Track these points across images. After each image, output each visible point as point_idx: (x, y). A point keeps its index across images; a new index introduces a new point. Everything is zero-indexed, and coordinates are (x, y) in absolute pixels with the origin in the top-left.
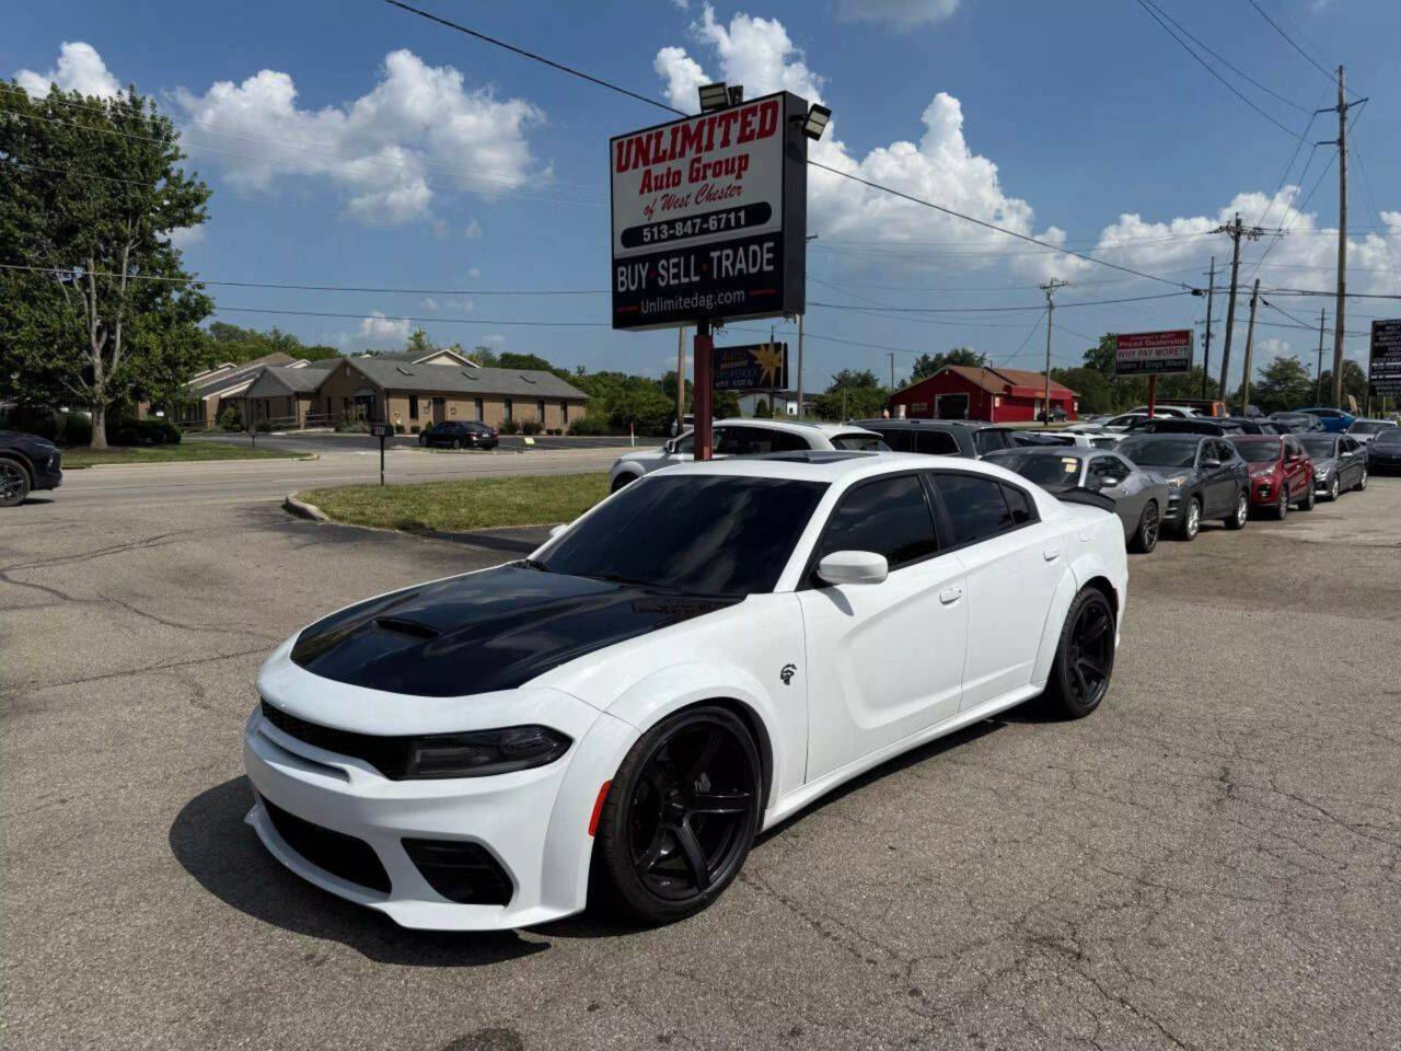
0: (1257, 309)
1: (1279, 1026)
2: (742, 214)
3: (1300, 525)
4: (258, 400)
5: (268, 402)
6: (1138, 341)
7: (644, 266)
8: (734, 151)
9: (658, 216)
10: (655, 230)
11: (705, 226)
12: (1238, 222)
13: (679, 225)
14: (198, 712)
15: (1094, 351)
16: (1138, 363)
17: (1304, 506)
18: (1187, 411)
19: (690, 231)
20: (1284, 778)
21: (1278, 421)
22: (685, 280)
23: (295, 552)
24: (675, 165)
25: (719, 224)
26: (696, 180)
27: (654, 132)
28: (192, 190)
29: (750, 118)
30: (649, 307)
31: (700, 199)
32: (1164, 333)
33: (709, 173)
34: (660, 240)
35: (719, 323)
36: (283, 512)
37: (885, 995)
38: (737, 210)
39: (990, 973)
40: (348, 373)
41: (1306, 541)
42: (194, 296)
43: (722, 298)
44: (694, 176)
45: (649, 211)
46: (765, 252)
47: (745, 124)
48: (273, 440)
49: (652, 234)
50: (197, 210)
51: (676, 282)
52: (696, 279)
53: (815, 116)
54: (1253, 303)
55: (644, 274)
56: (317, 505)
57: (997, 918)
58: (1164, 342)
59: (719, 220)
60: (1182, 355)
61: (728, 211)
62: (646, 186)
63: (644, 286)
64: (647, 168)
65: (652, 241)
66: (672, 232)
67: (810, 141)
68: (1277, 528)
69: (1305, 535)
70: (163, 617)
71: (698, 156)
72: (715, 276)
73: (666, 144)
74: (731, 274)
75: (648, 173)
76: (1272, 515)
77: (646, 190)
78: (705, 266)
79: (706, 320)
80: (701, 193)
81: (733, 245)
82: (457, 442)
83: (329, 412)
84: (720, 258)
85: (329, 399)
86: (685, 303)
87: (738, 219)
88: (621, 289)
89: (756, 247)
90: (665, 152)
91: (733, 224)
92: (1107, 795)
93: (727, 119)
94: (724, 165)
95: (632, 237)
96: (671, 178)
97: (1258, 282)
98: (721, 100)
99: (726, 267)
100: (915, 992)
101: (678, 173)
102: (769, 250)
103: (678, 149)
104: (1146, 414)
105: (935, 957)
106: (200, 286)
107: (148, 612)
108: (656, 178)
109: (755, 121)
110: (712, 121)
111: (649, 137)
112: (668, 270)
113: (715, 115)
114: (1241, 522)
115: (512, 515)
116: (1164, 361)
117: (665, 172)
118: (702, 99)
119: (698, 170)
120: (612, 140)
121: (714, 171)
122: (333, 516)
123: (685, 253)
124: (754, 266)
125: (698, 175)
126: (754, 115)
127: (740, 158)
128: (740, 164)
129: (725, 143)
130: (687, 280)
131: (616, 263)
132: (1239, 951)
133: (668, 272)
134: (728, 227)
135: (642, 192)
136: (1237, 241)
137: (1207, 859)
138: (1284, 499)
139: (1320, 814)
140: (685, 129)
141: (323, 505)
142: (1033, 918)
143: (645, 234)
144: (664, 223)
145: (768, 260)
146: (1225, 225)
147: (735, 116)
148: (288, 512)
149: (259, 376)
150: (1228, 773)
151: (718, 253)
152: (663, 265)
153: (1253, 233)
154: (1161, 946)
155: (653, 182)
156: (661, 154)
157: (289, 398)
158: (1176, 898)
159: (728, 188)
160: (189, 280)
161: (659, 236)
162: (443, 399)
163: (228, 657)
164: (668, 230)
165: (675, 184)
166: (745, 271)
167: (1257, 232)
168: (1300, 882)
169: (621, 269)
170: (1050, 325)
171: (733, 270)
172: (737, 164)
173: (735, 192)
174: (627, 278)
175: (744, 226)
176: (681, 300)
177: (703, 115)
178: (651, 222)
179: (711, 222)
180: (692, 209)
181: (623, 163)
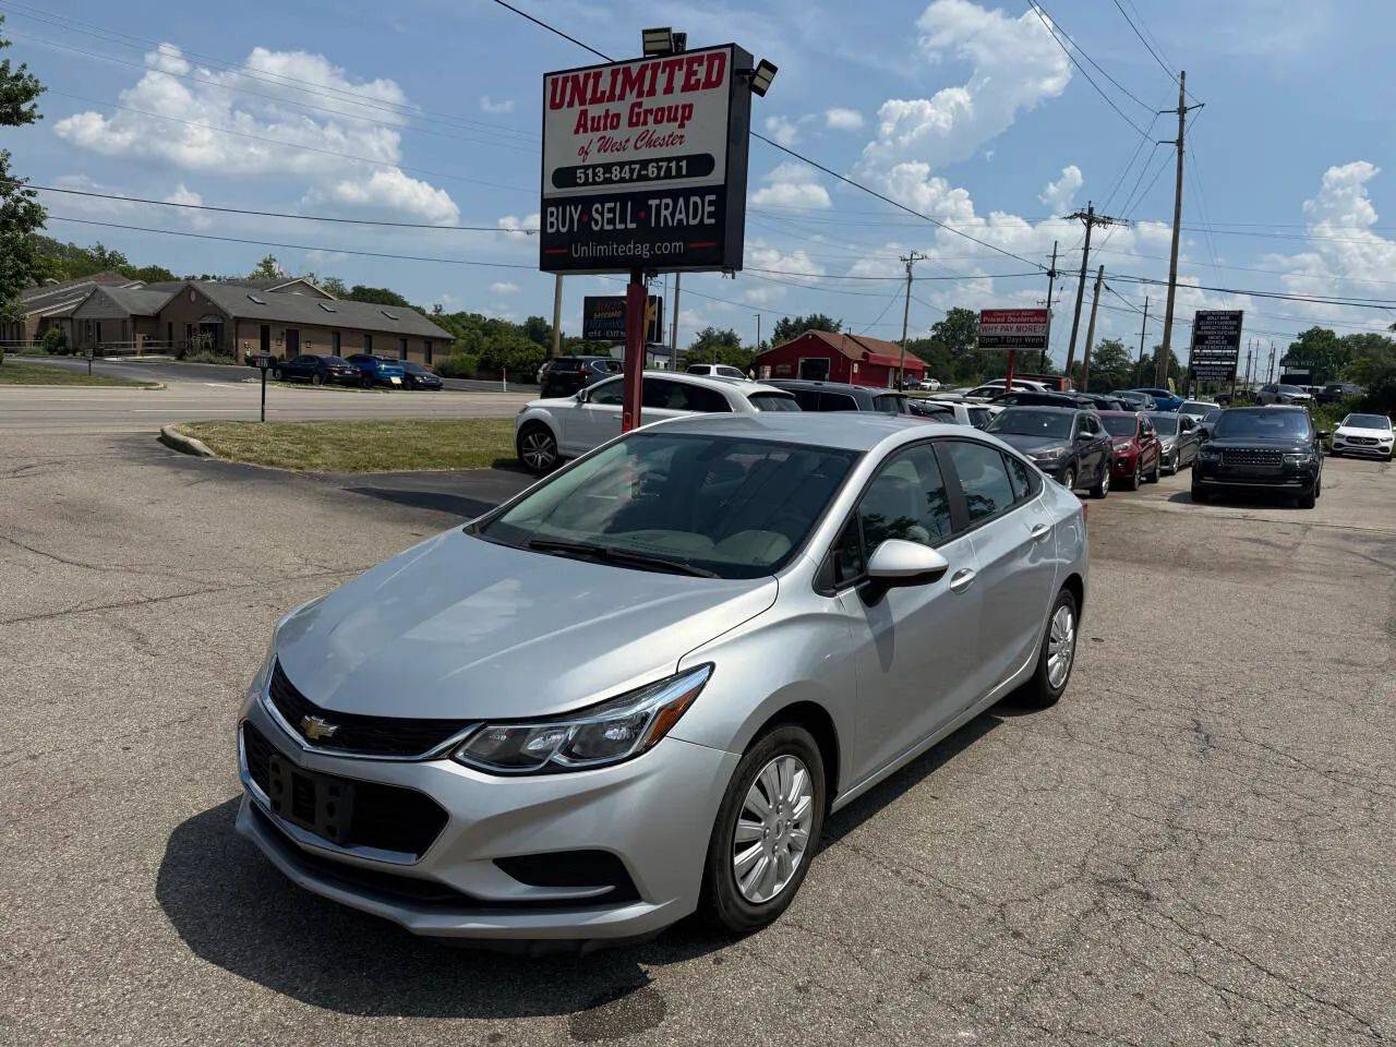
0: (1101, 292)
1: (1346, 954)
2: (684, 164)
3: (1153, 496)
4: (87, 321)
5: (99, 324)
6: (1000, 317)
7: (576, 209)
8: (679, 98)
9: (596, 158)
10: (590, 172)
11: (643, 172)
12: (1091, 210)
13: (616, 170)
14: (148, 659)
15: (942, 323)
16: (999, 337)
19: (627, 176)
21: (1123, 400)
22: (620, 226)
23: (188, 489)
24: (614, 107)
25: (659, 172)
26: (637, 124)
27: (592, 71)
28: (20, 83)
29: (695, 67)
30: (581, 251)
31: (638, 146)
32: (1025, 311)
33: (651, 119)
34: (595, 183)
35: (653, 273)
36: (160, 445)
37: (991, 939)
38: (678, 159)
39: (1076, 913)
40: (193, 298)
41: (1166, 512)
42: (24, 204)
43: (660, 248)
44: (634, 120)
45: (584, 152)
46: (706, 204)
47: (690, 73)
48: (105, 366)
49: (586, 175)
50: (25, 107)
51: (611, 227)
52: (634, 226)
53: (763, 71)
54: (1097, 288)
55: (576, 217)
56: (200, 439)
57: (1060, 863)
58: (1025, 320)
59: (659, 168)
60: (1041, 333)
61: (669, 160)
62: (581, 126)
63: (576, 229)
64: (583, 108)
65: (586, 183)
66: (607, 175)
67: (754, 96)
69: (1161, 506)
70: (61, 556)
71: (639, 100)
72: (653, 224)
73: (605, 85)
74: (670, 224)
75: (584, 113)
76: (1128, 486)
77: (582, 130)
78: (642, 214)
79: (641, 269)
80: (641, 138)
81: (674, 194)
82: (316, 377)
83: (170, 338)
84: (658, 207)
85: (170, 325)
87: (679, 168)
88: (550, 231)
89: (697, 199)
90: (603, 93)
91: (674, 173)
92: (1105, 745)
93: (671, 66)
94: (666, 112)
95: (564, 177)
96: (609, 121)
98: (665, 46)
99: (665, 217)
100: (1017, 935)
101: (618, 116)
102: (711, 203)
103: (618, 92)
104: (1005, 387)
105: (1020, 900)
106: (30, 193)
107: (41, 550)
108: (593, 119)
109: (701, 72)
111: (587, 77)
112: (602, 214)
113: (659, 61)
114: (1105, 492)
115: (411, 459)
116: (1023, 337)
117: (603, 114)
118: (645, 43)
119: (638, 115)
120: (545, 75)
121: (656, 115)
123: (622, 198)
124: (694, 218)
125: (638, 121)
126: (700, 64)
127: (684, 107)
128: (683, 113)
129: (669, 90)
130: (623, 226)
131: (546, 203)
132: (1281, 887)
133: (603, 218)
134: (668, 176)
135: (577, 132)
136: (1089, 228)
137: (1217, 803)
138: (1138, 472)
139: (1293, 762)
140: (627, 72)
141: (205, 440)
142: (1092, 861)
143: (578, 175)
144: (599, 166)
145: (709, 213)
146: (1079, 212)
147: (680, 63)
148: (168, 446)
149: (88, 295)
150: (1199, 725)
151: (657, 202)
152: (597, 210)
153: (1104, 222)
154: (1214, 884)
155: (589, 123)
156: (599, 95)
157: (124, 321)
158: (1207, 840)
159: (670, 136)
160: (19, 184)
161: (593, 178)
162: (297, 332)
163: (156, 600)
164: (604, 174)
165: (613, 127)
166: (685, 223)
167: (1107, 221)
168: (1305, 824)
169: (550, 209)
170: (908, 297)
171: (673, 220)
172: (680, 112)
173: (677, 141)
174: (557, 219)
175: (685, 176)
176: (615, 246)
177: (645, 59)
178: (585, 164)
179: (650, 170)
180: (630, 155)
181: (557, 101)
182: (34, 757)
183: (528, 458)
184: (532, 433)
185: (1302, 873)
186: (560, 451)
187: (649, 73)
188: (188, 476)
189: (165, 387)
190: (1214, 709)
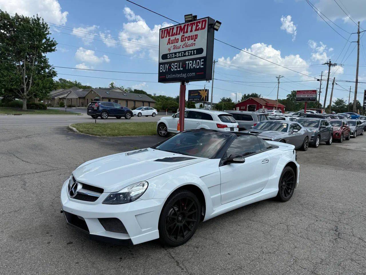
0: (334, 85)
2: (195, 51)
3: (346, 144)
4: (69, 99)
6: (303, 92)
7: (167, 66)
8: (194, 33)
9: (172, 51)
10: (171, 55)
11: (185, 54)
12: (330, 62)
13: (177, 54)
14: (22, 190)
15: (289, 95)
16: (302, 98)
17: (347, 139)
18: (315, 112)
19: (180, 55)
20: (355, 231)
22: (178, 69)
24: (177, 37)
25: (189, 54)
26: (183, 41)
27: (172, 27)
28: (52, 42)
29: (198, 24)
30: (168, 76)
31: (183, 47)
32: (310, 90)
33: (187, 39)
34: (172, 58)
35: (188, 82)
36: (66, 130)
38: (194, 50)
40: (93, 93)
41: (349, 149)
42: (52, 71)
43: (189, 75)
44: (182, 40)
45: (169, 50)
46: (201, 62)
47: (197, 26)
49: (170, 56)
50: (53, 48)
51: (176, 70)
52: (182, 69)
53: (217, 24)
54: (333, 84)
55: (167, 68)
56: (76, 128)
58: (309, 93)
59: (189, 53)
60: (314, 96)
61: (191, 50)
62: (169, 43)
63: (167, 71)
64: (170, 37)
65: (170, 58)
67: (215, 31)
68: (340, 145)
69: (348, 147)
70: (23, 159)
71: (184, 34)
72: (187, 68)
73: (175, 31)
75: (169, 39)
76: (339, 141)
77: (169, 44)
78: (184, 66)
79: (184, 82)
80: (184, 45)
81: (192, 60)
83: (87, 103)
85: (87, 99)
86: (178, 76)
87: (194, 52)
88: (161, 71)
89: (199, 61)
90: (174, 33)
91: (193, 54)
93: (192, 24)
94: (191, 37)
95: (164, 57)
96: (176, 41)
97: (335, 78)
98: (191, 19)
99: (190, 66)
101: (178, 39)
102: (202, 62)
103: (178, 33)
104: (304, 112)
106: (53, 68)
107: (20, 157)
108: (172, 40)
109: (200, 26)
110: (188, 25)
111: (170, 29)
112: (174, 66)
113: (189, 23)
114: (330, 143)
115: (130, 133)
116: (309, 98)
117: (174, 39)
118: (185, 18)
119: (183, 38)
120: (160, 29)
121: (188, 39)
122: (80, 131)
123: (179, 62)
124: (198, 66)
126: (200, 23)
127: (195, 35)
129: (191, 31)
131: (160, 64)
134: (191, 55)
135: (168, 44)
136: (330, 67)
138: (342, 137)
140: (181, 27)
143: (168, 56)
144: (173, 53)
145: (202, 64)
147: (194, 23)
148: (68, 130)
149: (69, 93)
150: (337, 228)
151: (188, 62)
152: (173, 65)
155: (171, 42)
156: (173, 34)
157: (77, 99)
159: (191, 44)
160: (51, 66)
161: (172, 57)
162: (117, 101)
163: (37, 173)
164: (174, 55)
166: (195, 68)
167: (335, 65)
169: (161, 66)
170: (278, 87)
171: (192, 67)
172: (194, 37)
173: (194, 45)
174: (163, 68)
175: (196, 55)
176: (177, 75)
177: (185, 23)
178: (170, 53)
179: (186, 53)
180: (181, 49)
181: (163, 36)
183: (160, 133)
184: (161, 126)
186: (168, 131)
187: (186, 27)
189: (83, 115)
190: (345, 222)
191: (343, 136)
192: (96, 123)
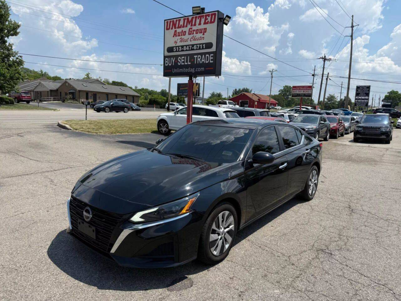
1: (387, 271)
2: (204, 45)
3: (342, 140)
4: (38, 92)
5: (41, 92)
6: (298, 88)
7: (173, 59)
8: (203, 26)
9: (178, 44)
10: (177, 48)
11: (193, 48)
12: (325, 56)
13: (185, 47)
14: (54, 187)
15: (281, 90)
16: (298, 94)
17: (342, 135)
18: (309, 108)
19: (188, 49)
20: (364, 208)
21: (334, 112)
22: (186, 64)
23: (65, 139)
24: (184, 29)
26: (191, 34)
27: (178, 19)
29: (207, 17)
30: (175, 71)
31: (191, 40)
32: (305, 86)
33: (195, 32)
34: (179, 51)
35: (195, 77)
36: (58, 127)
37: (286, 265)
38: (203, 44)
39: (310, 259)
40: (67, 84)
41: (346, 145)
42: (19, 59)
43: (197, 70)
44: (190, 33)
45: (176, 42)
46: (211, 57)
47: (206, 19)
48: (44, 104)
49: (176, 49)
51: (183, 64)
52: (190, 63)
53: (227, 18)
54: (327, 79)
55: (173, 61)
56: (69, 125)
57: (307, 245)
58: (305, 89)
59: (197, 47)
60: (310, 93)
61: (200, 44)
62: (175, 35)
63: (173, 64)
64: (176, 29)
65: (176, 51)
66: (182, 49)
67: (224, 26)
70: (31, 158)
71: (191, 27)
72: (195, 63)
73: (181, 23)
74: (200, 63)
75: (176, 31)
77: (175, 36)
78: (192, 60)
79: (191, 76)
80: (192, 38)
81: (201, 54)
83: (61, 96)
84: (197, 58)
85: (61, 92)
87: (203, 47)
88: (166, 65)
89: (208, 55)
90: (181, 25)
91: (201, 48)
92: (322, 212)
93: (200, 17)
94: (199, 31)
95: (170, 50)
96: (183, 33)
97: (328, 73)
98: (199, 11)
99: (199, 60)
100: (293, 264)
101: (185, 32)
103: (185, 25)
104: (299, 108)
105: (295, 255)
106: (20, 56)
107: (25, 156)
108: (178, 33)
109: (209, 19)
111: (176, 21)
112: (181, 60)
113: (197, 16)
114: (328, 139)
116: (305, 94)
117: (181, 31)
118: (193, 10)
119: (191, 31)
120: (165, 20)
122: (74, 129)
123: (186, 55)
124: (207, 61)
126: (209, 16)
127: (204, 29)
128: (204, 30)
129: (200, 24)
130: (187, 63)
131: (165, 57)
132: (370, 252)
134: (200, 49)
135: (174, 37)
136: (324, 62)
137: (353, 229)
139: (377, 217)
140: (188, 19)
141: (70, 125)
142: (316, 245)
143: (174, 49)
144: (180, 46)
145: (211, 59)
146: (321, 57)
147: (203, 16)
148: (60, 127)
149: (38, 84)
150: (350, 206)
151: (197, 56)
152: (179, 59)
153: (329, 60)
154: (350, 251)
156: (180, 26)
157: (48, 92)
158: (350, 239)
159: (200, 37)
160: (17, 54)
161: (178, 50)
162: (96, 94)
163: (56, 170)
164: (181, 48)
165: (184, 35)
166: (204, 62)
168: (378, 235)
169: (166, 59)
170: (272, 82)
171: (201, 61)
172: (203, 30)
173: (202, 39)
174: (168, 62)
175: (204, 49)
176: (185, 69)
177: (193, 15)
178: (176, 46)
179: (195, 47)
180: (189, 43)
181: (168, 28)
182: (23, 213)
183: (161, 130)
184: (162, 123)
185: (377, 248)
186: (170, 128)
187: (194, 19)
188: (65, 135)
189: (59, 110)
190: (355, 202)
191: (339, 132)
192: (86, 120)
